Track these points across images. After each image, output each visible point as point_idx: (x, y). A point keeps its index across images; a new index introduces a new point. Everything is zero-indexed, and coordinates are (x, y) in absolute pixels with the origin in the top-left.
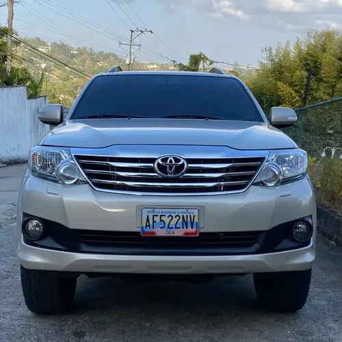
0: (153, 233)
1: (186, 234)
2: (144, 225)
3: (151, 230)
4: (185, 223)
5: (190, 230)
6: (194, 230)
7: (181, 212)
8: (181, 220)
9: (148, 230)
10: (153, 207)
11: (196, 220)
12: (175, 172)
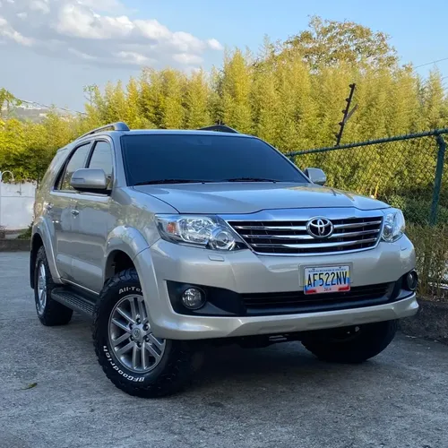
0: (314, 291)
1: (340, 289)
2: (307, 284)
3: (313, 288)
4: (339, 279)
5: (343, 285)
6: (346, 285)
7: (335, 269)
8: (336, 277)
9: (309, 288)
10: (313, 266)
11: (348, 276)
12: (325, 233)
